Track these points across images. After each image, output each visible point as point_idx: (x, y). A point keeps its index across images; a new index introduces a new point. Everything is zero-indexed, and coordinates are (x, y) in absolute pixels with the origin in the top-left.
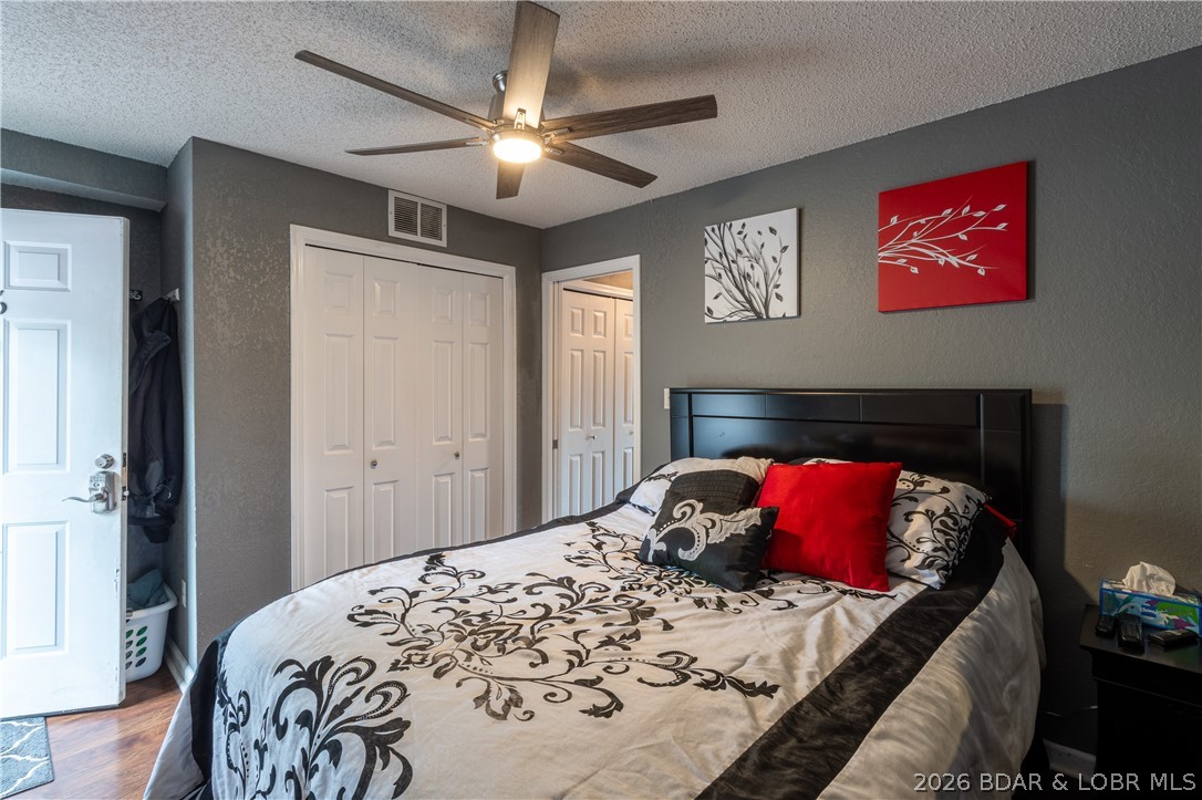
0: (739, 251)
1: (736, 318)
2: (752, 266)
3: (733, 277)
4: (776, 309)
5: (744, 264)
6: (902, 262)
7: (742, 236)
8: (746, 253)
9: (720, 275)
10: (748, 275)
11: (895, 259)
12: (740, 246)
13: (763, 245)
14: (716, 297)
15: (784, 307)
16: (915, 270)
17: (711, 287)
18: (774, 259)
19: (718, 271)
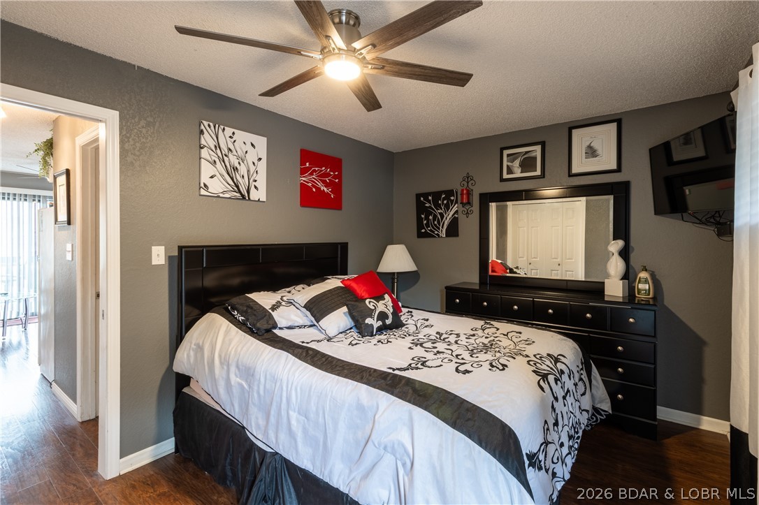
0: (230, 150)
1: (227, 195)
2: (239, 163)
3: (226, 166)
4: (255, 195)
5: (235, 162)
6: (310, 185)
7: (233, 140)
8: (235, 153)
9: (215, 162)
10: (237, 168)
11: (308, 183)
12: (232, 148)
13: (246, 152)
14: (212, 177)
15: (259, 194)
16: (314, 190)
17: (206, 170)
18: (254, 163)
19: (214, 158)
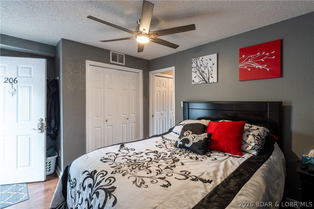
0: (201, 65)
1: (200, 83)
2: (205, 69)
3: (200, 72)
4: (211, 80)
5: (203, 68)
6: (246, 67)
7: (202, 61)
8: (203, 66)
9: (196, 71)
10: (204, 71)
11: (244, 67)
13: (208, 64)
14: (195, 77)
15: (213, 80)
16: (249, 70)
17: (194, 75)
18: (211, 67)
19: (196, 70)
